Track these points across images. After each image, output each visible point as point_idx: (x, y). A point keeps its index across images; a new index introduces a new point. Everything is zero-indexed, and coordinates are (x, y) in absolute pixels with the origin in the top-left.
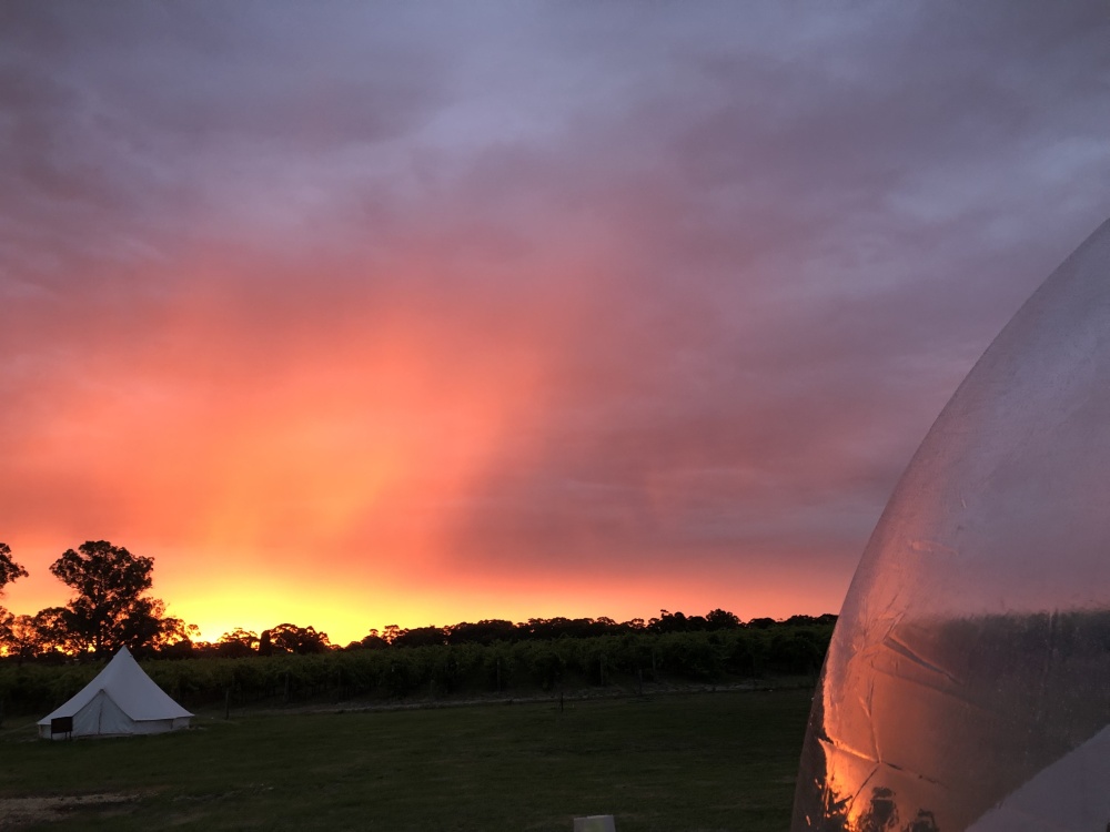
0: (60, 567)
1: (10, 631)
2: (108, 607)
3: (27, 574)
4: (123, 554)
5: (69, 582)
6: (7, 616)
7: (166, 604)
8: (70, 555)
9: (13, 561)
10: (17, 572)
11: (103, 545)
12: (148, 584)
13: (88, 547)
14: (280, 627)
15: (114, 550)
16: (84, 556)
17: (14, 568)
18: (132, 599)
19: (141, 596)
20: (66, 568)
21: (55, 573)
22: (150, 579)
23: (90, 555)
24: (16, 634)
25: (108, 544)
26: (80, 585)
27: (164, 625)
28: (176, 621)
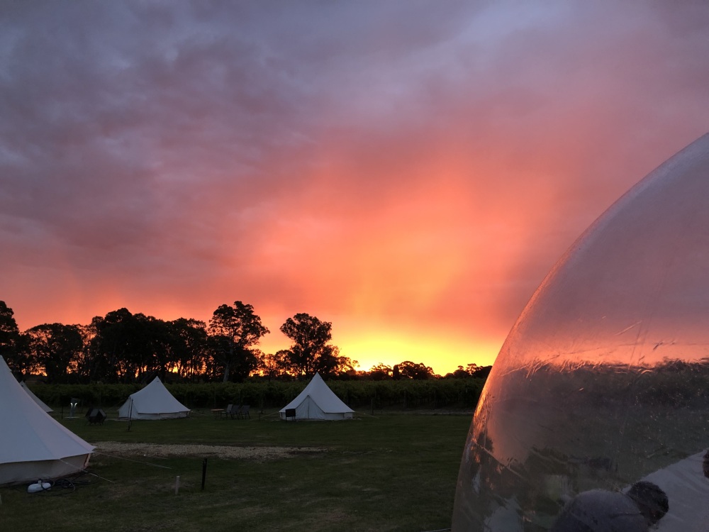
0: (285, 328)
1: (264, 363)
2: (310, 350)
3: (269, 332)
4: (315, 321)
5: (290, 336)
6: (261, 354)
7: (339, 349)
8: (289, 321)
9: (262, 325)
10: (265, 330)
11: (305, 315)
12: (329, 337)
13: (298, 316)
14: (404, 363)
15: (311, 318)
16: (296, 322)
17: (263, 328)
18: (322, 346)
19: (327, 344)
20: (288, 328)
21: (283, 331)
22: (330, 335)
23: (299, 321)
24: (267, 364)
25: (307, 315)
26: (295, 338)
27: (339, 360)
28: (346, 358)
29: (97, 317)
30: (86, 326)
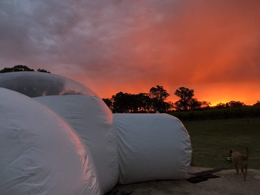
2: (187, 100)
3: (170, 95)
4: (187, 89)
5: (178, 96)
8: (177, 90)
9: (167, 93)
11: (183, 88)
12: (193, 95)
14: (231, 102)
15: (185, 89)
16: (180, 90)
18: (191, 98)
20: (177, 93)
27: (203, 103)
29: (113, 96)
30: (111, 99)
